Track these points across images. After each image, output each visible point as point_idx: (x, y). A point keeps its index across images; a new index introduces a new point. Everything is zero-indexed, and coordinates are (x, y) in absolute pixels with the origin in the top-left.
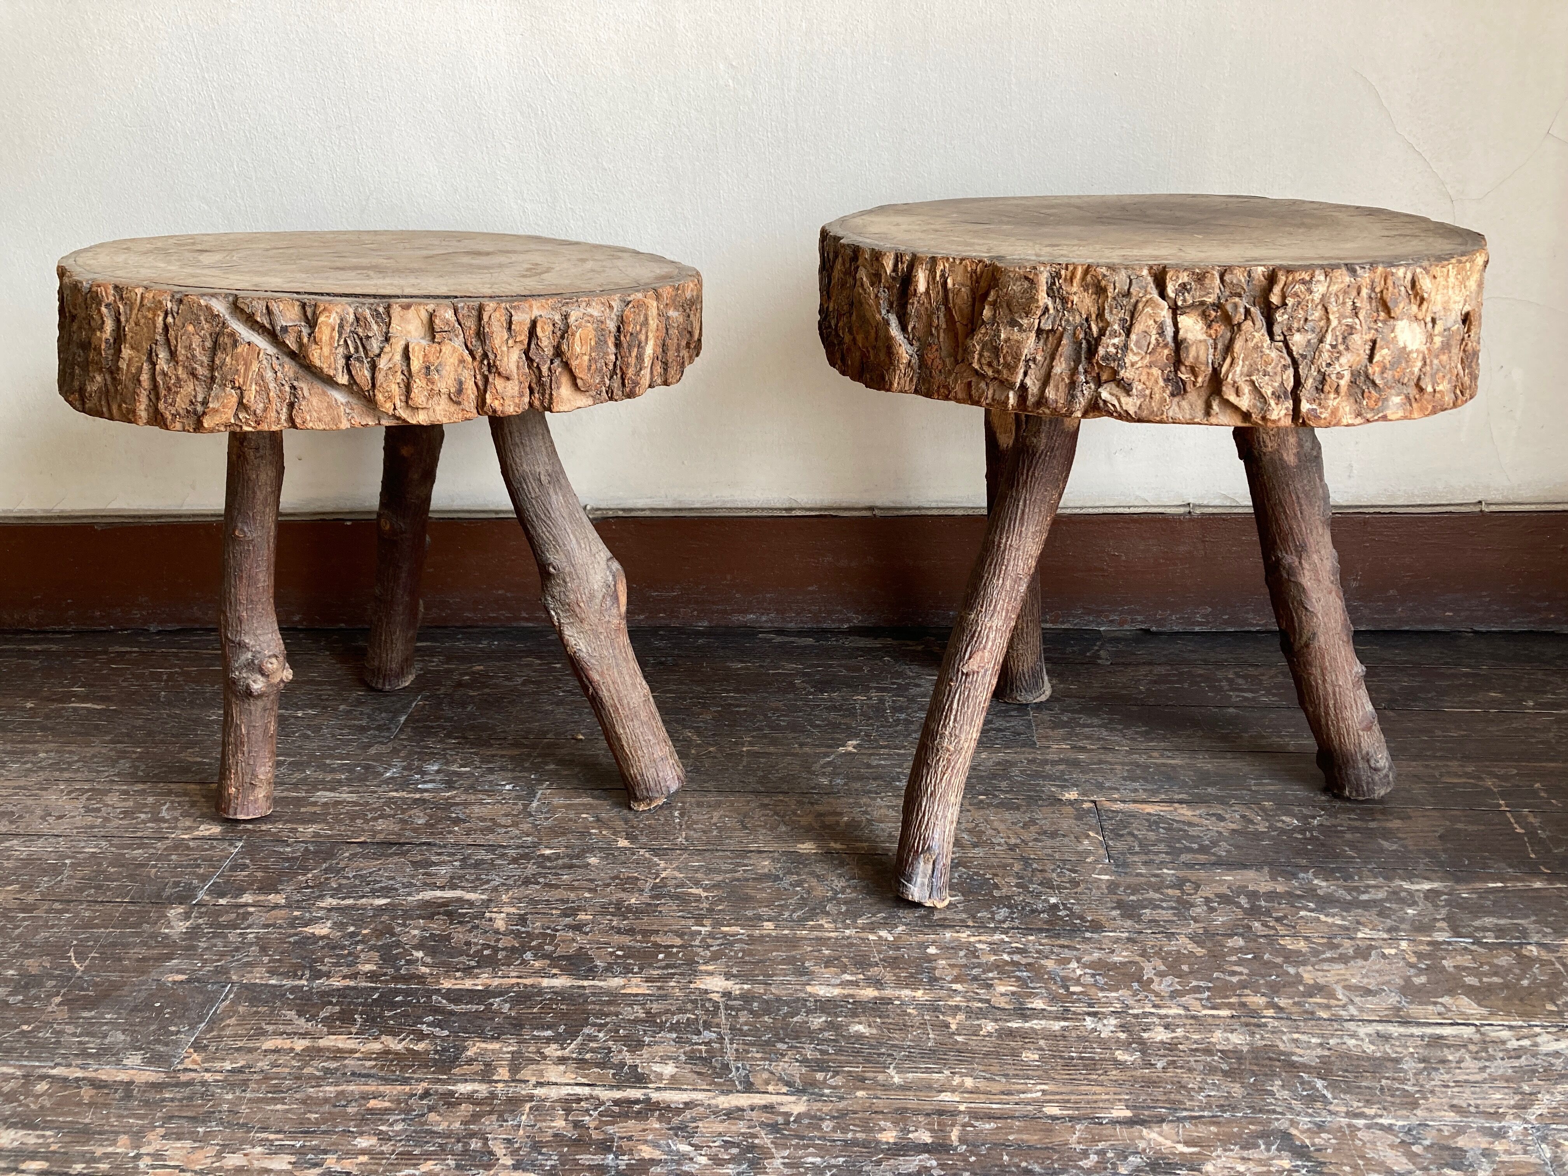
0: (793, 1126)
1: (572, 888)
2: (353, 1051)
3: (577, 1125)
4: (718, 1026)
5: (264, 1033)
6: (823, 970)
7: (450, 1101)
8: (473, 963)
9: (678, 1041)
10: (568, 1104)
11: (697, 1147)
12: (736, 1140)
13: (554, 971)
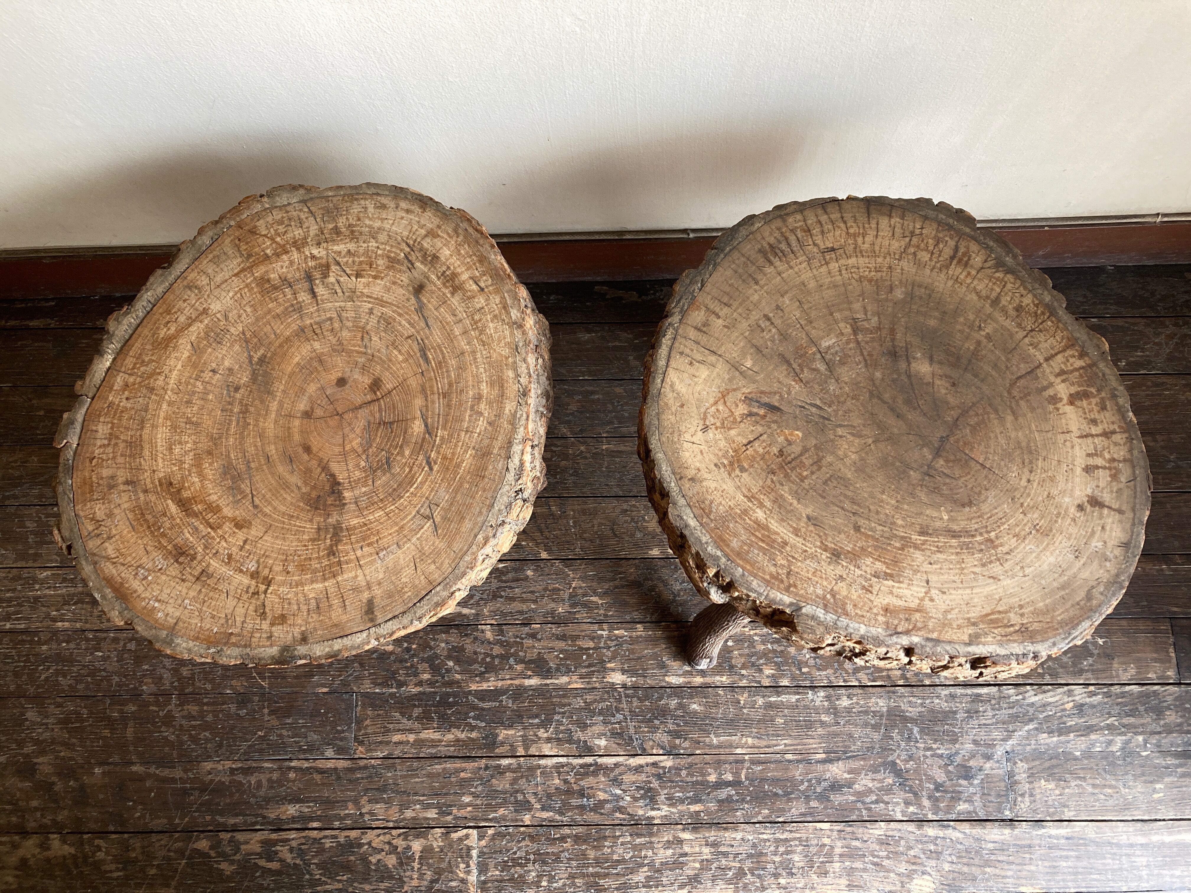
0: (668, 775)
1: (524, 601)
2: (440, 741)
3: (566, 781)
4: (623, 709)
5: (389, 731)
6: (673, 663)
7: (500, 771)
8: (483, 669)
9: (605, 723)
10: (558, 767)
11: (625, 791)
12: (642, 785)
13: (529, 673)
